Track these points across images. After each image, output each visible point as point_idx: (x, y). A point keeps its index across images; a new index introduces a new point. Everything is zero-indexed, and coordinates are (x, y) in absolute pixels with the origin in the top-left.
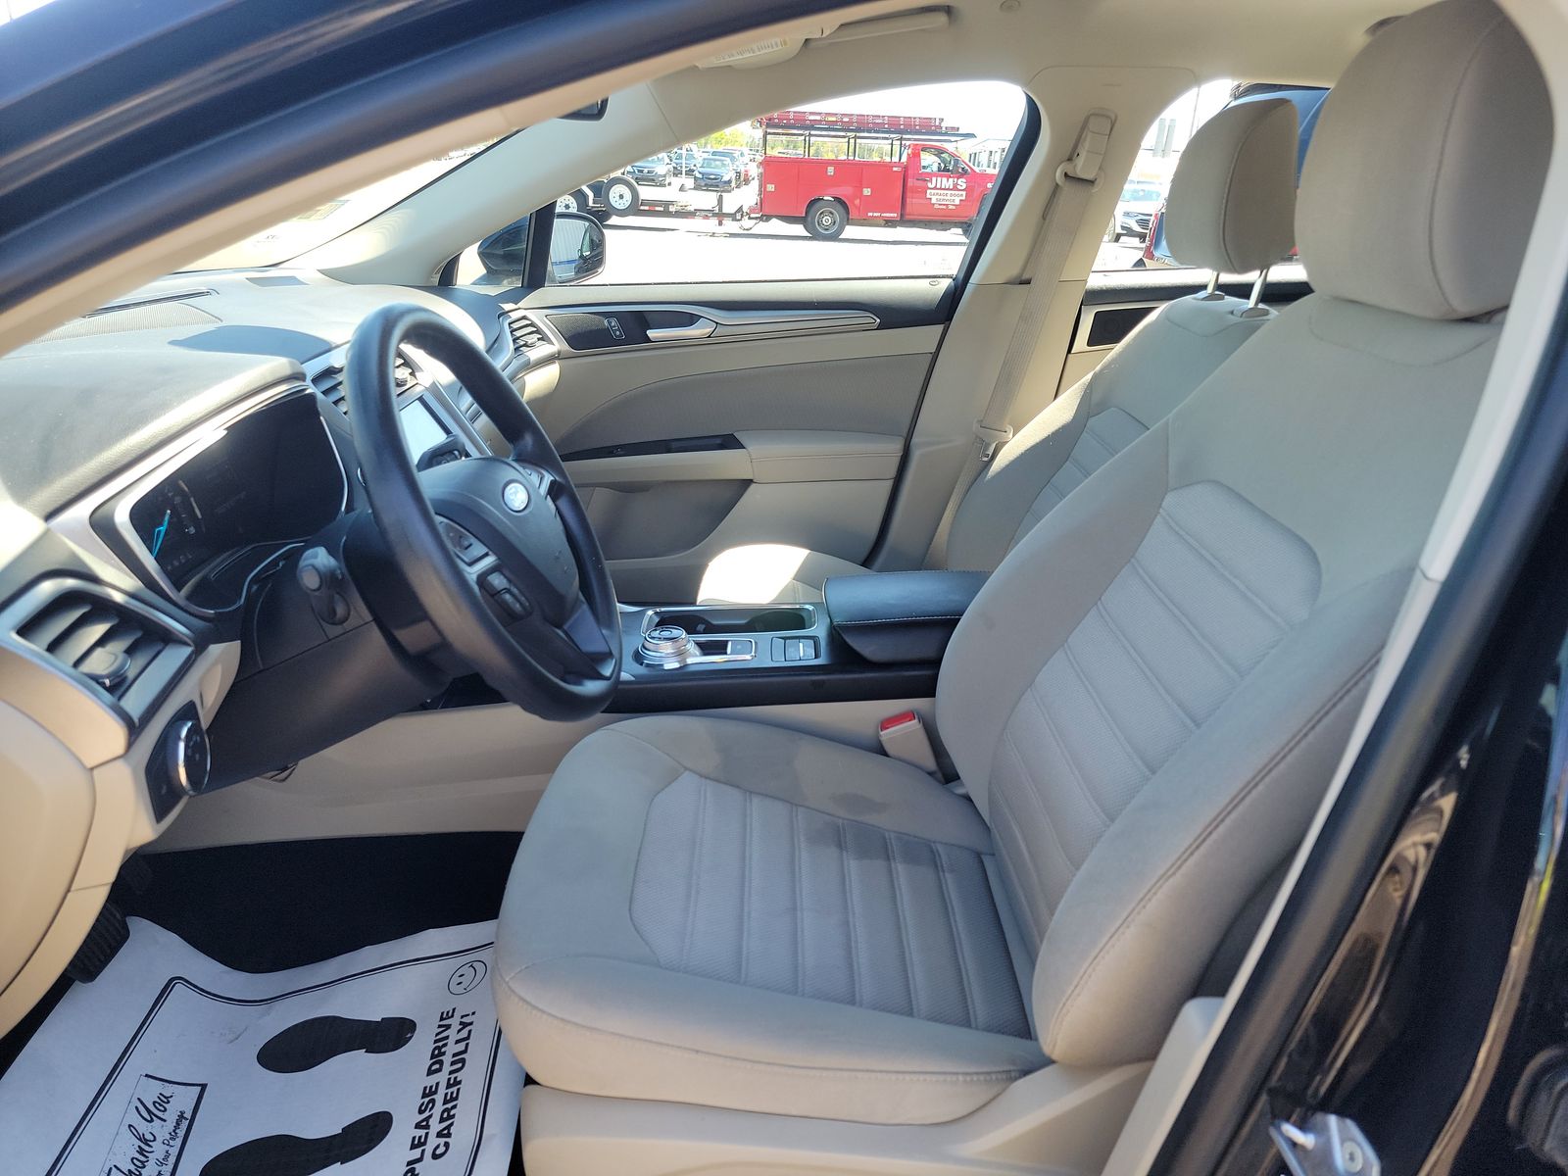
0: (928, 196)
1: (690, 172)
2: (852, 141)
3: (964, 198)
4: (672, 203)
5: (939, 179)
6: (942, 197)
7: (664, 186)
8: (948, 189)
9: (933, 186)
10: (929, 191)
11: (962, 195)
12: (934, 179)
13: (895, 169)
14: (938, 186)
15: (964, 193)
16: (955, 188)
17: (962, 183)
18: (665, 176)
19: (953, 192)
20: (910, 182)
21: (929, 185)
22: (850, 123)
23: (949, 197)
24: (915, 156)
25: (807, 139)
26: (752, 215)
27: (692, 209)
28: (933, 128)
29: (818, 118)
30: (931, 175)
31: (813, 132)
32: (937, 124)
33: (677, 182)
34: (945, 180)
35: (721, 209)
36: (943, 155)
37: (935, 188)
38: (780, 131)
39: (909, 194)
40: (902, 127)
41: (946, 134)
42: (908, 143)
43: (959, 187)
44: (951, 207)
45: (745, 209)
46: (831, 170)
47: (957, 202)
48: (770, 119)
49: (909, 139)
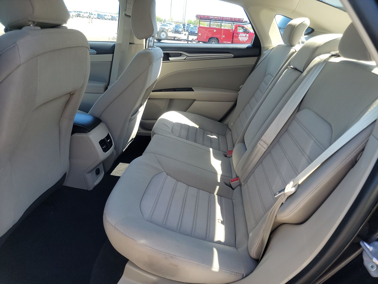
0: (239, 38)
3: (248, 39)
4: (176, 37)
5: (242, 34)
6: (242, 39)
8: (244, 37)
9: (240, 36)
10: (239, 37)
12: (241, 34)
13: (231, 31)
14: (242, 36)
15: (248, 38)
16: (246, 36)
17: (248, 35)
19: (245, 37)
20: (235, 34)
21: (239, 35)
22: (220, 19)
23: (244, 39)
24: (236, 28)
25: (210, 23)
26: (196, 41)
27: (181, 39)
28: (241, 21)
29: (212, 17)
30: (240, 33)
31: (211, 21)
32: (242, 20)
34: (243, 34)
35: (188, 39)
36: (244, 28)
37: (241, 36)
38: (203, 20)
39: (234, 37)
40: (233, 20)
41: (244, 23)
42: (235, 25)
43: (247, 36)
44: (244, 41)
45: (194, 40)
46: (215, 31)
47: (246, 40)
48: (201, 17)
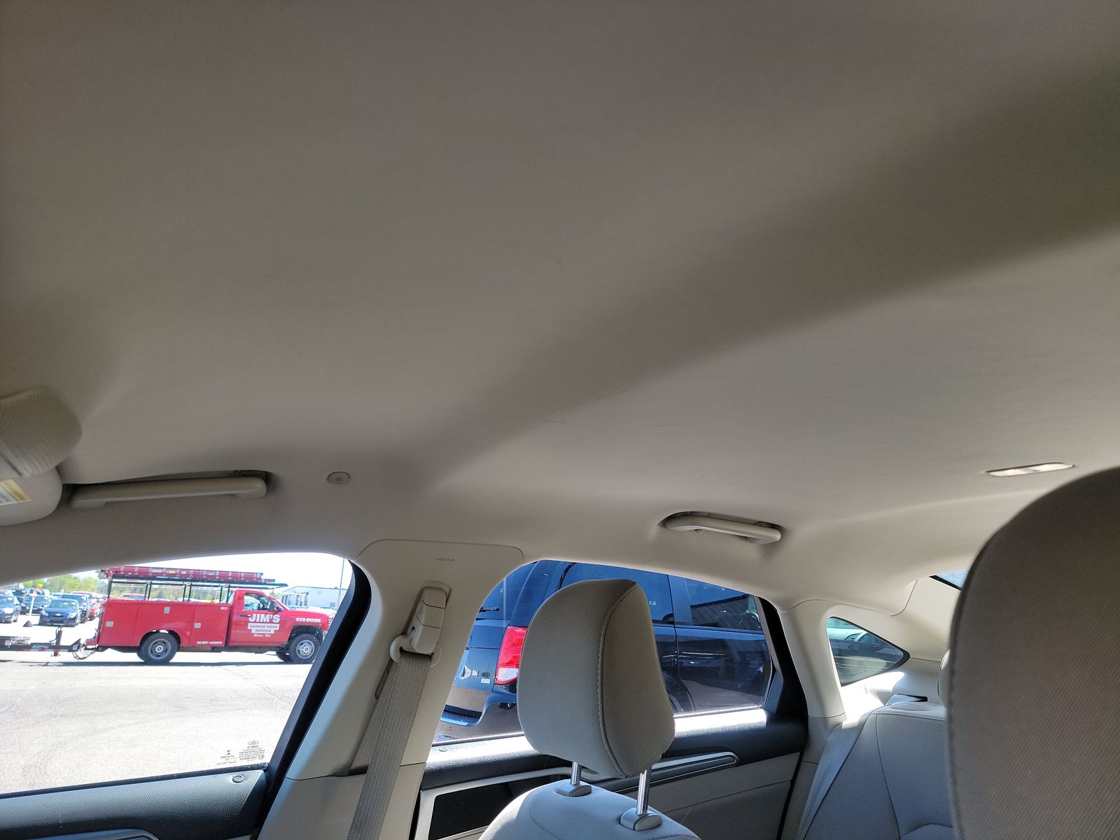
0: (249, 628)
1: (36, 612)
2: (188, 588)
3: (278, 629)
4: (8, 638)
5: (258, 615)
6: (260, 629)
7: (9, 622)
8: (266, 623)
9: (253, 620)
10: (250, 624)
11: (276, 627)
12: (254, 615)
13: (222, 608)
14: (258, 620)
15: (278, 625)
16: (271, 622)
17: (277, 618)
18: (12, 614)
19: (269, 624)
20: (235, 618)
21: (250, 619)
22: (188, 575)
23: (266, 629)
24: (239, 598)
25: (149, 587)
26: (89, 647)
27: (29, 643)
28: (255, 579)
29: (160, 571)
30: (252, 612)
31: (154, 582)
32: (258, 577)
33: (22, 619)
34: (263, 615)
35: (58, 641)
36: (262, 598)
37: (255, 622)
38: (125, 580)
39: (233, 627)
40: (230, 578)
41: (265, 584)
42: (234, 589)
43: (274, 621)
44: (266, 636)
45: (82, 642)
46: (167, 610)
47: (273, 632)
48: (116, 572)
49: (235, 587)
